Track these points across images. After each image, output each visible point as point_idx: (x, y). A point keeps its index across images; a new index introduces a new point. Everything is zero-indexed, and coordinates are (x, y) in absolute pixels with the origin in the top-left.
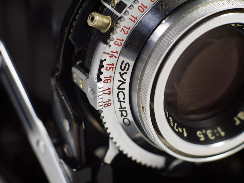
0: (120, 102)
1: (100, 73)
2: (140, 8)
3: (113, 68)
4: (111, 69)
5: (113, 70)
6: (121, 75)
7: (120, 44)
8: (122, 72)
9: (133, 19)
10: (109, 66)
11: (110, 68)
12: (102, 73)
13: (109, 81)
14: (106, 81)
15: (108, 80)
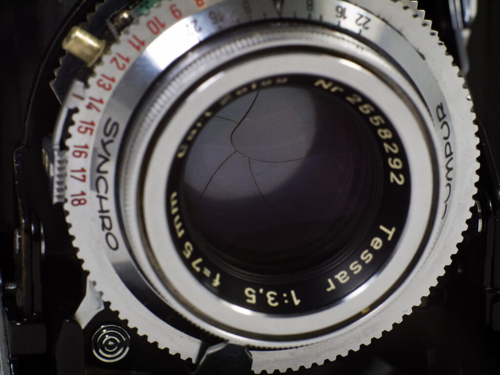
0: (101, 198)
1: (66, 135)
2: (151, 25)
3: (92, 130)
4: (89, 131)
5: (91, 134)
6: (104, 144)
7: (107, 86)
8: (106, 139)
9: (137, 43)
10: (85, 126)
11: (87, 129)
12: (69, 136)
13: (83, 155)
14: (77, 154)
15: (81, 152)
